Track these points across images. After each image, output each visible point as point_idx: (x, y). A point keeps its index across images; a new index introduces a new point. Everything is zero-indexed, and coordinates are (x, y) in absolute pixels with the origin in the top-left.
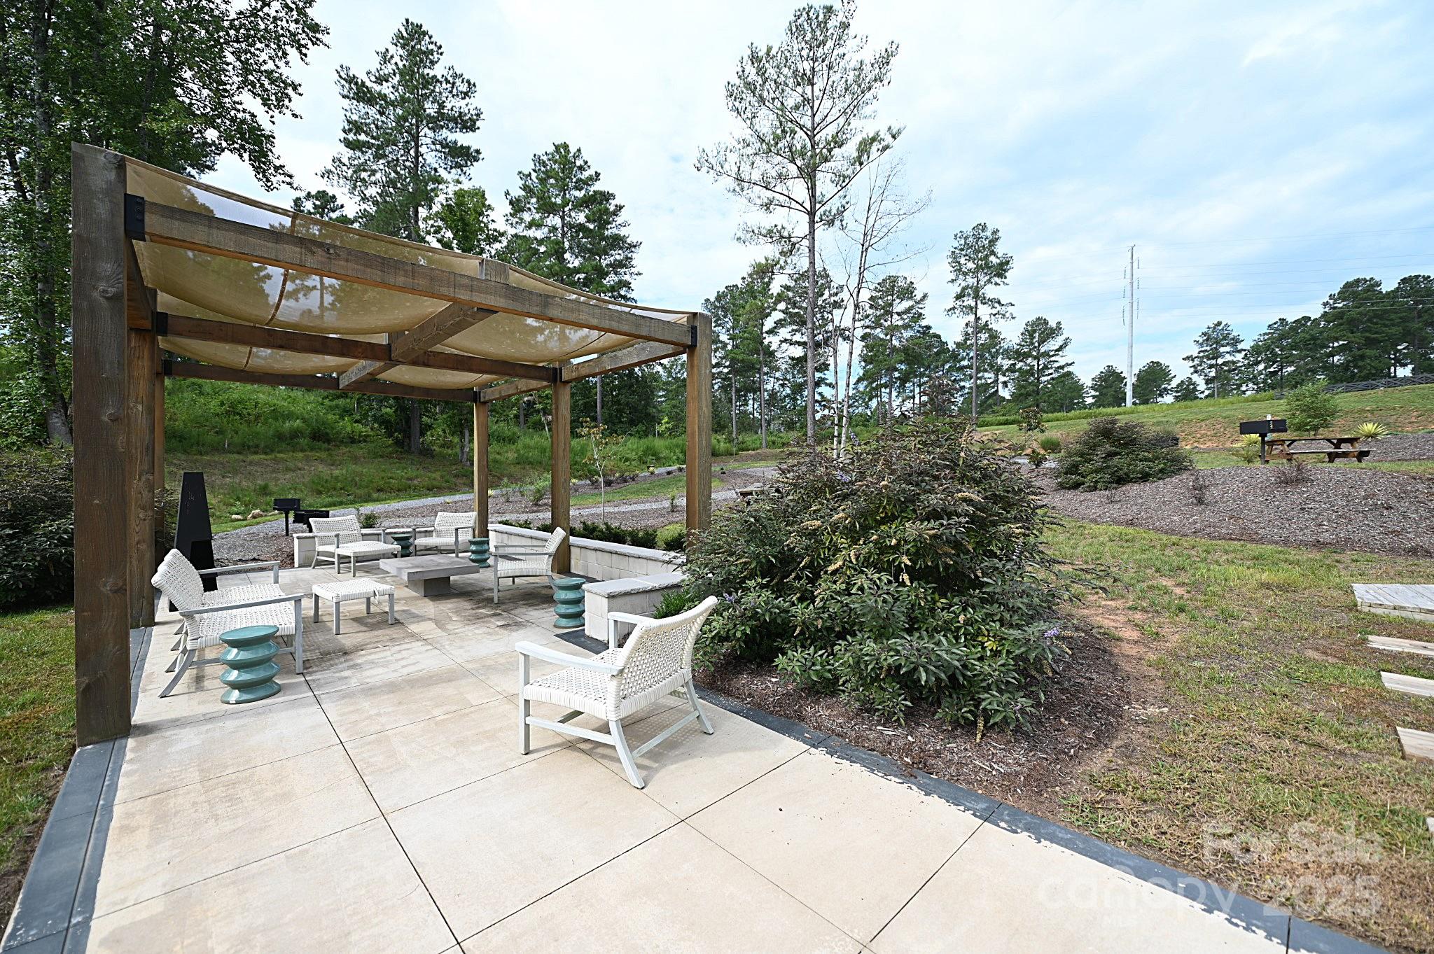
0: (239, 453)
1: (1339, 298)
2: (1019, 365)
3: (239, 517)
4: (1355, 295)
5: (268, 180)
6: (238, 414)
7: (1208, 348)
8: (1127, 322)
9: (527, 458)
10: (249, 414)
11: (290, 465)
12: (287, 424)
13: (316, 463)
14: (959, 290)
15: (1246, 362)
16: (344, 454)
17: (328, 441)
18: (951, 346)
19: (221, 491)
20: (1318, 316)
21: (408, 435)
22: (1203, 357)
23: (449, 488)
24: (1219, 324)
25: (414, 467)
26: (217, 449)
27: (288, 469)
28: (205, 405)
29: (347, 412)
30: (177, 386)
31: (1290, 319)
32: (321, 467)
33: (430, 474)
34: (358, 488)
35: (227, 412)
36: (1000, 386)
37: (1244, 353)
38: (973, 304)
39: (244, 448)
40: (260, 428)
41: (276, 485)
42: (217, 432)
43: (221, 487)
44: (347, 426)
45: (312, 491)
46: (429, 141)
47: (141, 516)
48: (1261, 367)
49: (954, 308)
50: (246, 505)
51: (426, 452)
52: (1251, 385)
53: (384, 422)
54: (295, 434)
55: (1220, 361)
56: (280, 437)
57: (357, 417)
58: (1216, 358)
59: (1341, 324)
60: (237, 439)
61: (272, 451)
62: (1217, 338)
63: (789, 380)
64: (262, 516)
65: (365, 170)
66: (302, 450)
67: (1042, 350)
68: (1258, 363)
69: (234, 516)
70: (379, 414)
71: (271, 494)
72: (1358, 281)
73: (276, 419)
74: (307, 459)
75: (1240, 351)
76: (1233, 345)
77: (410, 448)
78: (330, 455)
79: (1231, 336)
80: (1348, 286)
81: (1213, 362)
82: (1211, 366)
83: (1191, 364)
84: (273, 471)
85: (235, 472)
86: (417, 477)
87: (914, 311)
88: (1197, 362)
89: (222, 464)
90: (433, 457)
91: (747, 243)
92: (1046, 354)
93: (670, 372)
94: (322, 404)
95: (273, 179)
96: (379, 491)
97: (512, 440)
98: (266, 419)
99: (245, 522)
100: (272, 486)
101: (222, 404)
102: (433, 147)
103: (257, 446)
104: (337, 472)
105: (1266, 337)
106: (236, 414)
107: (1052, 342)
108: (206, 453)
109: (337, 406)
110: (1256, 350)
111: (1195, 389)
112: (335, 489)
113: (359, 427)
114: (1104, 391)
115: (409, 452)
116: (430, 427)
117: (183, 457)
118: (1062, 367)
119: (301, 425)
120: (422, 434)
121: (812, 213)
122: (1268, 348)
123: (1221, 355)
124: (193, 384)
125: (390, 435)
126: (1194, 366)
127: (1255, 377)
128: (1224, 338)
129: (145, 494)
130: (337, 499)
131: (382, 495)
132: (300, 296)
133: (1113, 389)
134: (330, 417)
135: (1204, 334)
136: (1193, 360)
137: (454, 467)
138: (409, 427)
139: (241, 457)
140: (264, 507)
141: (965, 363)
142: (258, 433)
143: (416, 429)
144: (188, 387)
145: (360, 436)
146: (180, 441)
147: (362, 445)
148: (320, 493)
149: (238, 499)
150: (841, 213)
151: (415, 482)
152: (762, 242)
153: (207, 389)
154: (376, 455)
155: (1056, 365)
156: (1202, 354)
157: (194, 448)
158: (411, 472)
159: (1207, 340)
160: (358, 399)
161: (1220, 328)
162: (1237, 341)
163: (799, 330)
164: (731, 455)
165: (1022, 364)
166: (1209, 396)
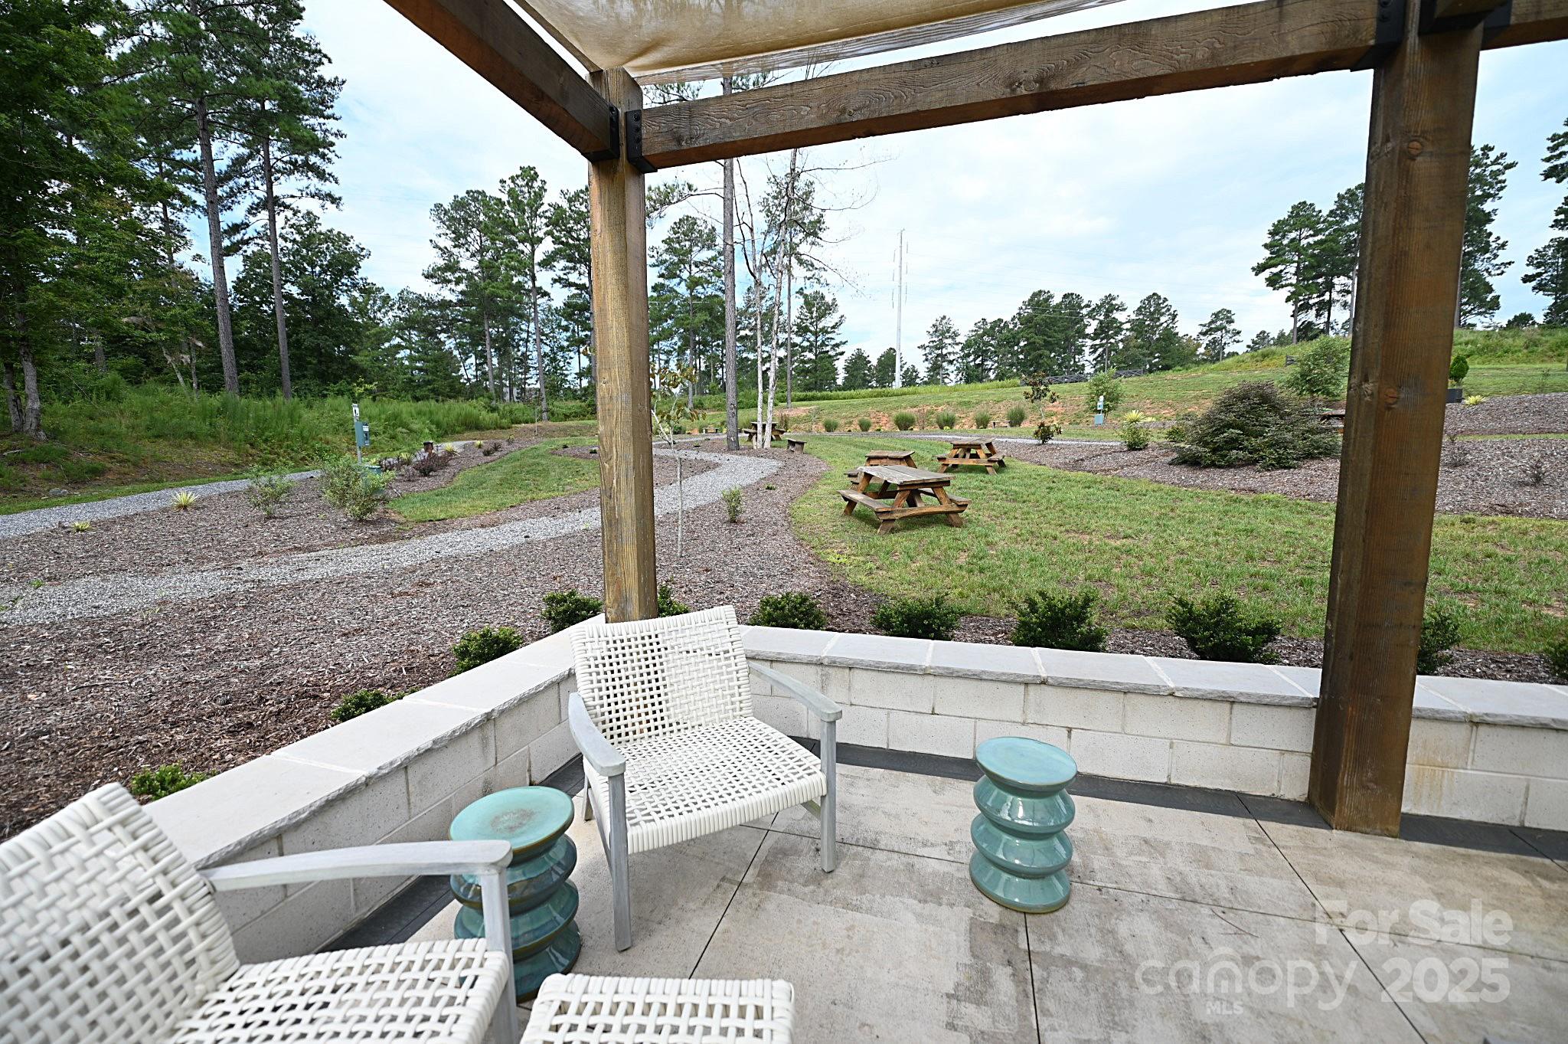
1: (1028, 305)
2: (797, 340)
4: (1038, 304)
7: (936, 339)
8: (896, 305)
15: (962, 354)
20: (1009, 319)
22: (932, 347)
24: (944, 317)
31: (989, 320)
37: (960, 346)
48: (972, 357)
55: (943, 351)
58: (942, 348)
59: (1029, 327)
62: (942, 332)
67: (820, 326)
68: (968, 355)
72: (1040, 292)
75: (957, 344)
76: (953, 338)
79: (952, 330)
80: (1034, 295)
81: (939, 352)
82: (935, 356)
83: (922, 352)
88: (926, 351)
92: (824, 331)
105: (974, 334)
107: (828, 318)
110: (968, 344)
111: (917, 377)
114: (853, 373)
118: (837, 345)
122: (975, 343)
123: (945, 346)
126: (923, 355)
127: (967, 367)
128: (948, 331)
135: (933, 326)
136: (924, 349)
155: (833, 342)
156: (931, 345)
159: (935, 332)
161: (945, 321)
162: (956, 335)
163: (574, 268)
164: (502, 428)
165: (801, 339)
166: (926, 383)
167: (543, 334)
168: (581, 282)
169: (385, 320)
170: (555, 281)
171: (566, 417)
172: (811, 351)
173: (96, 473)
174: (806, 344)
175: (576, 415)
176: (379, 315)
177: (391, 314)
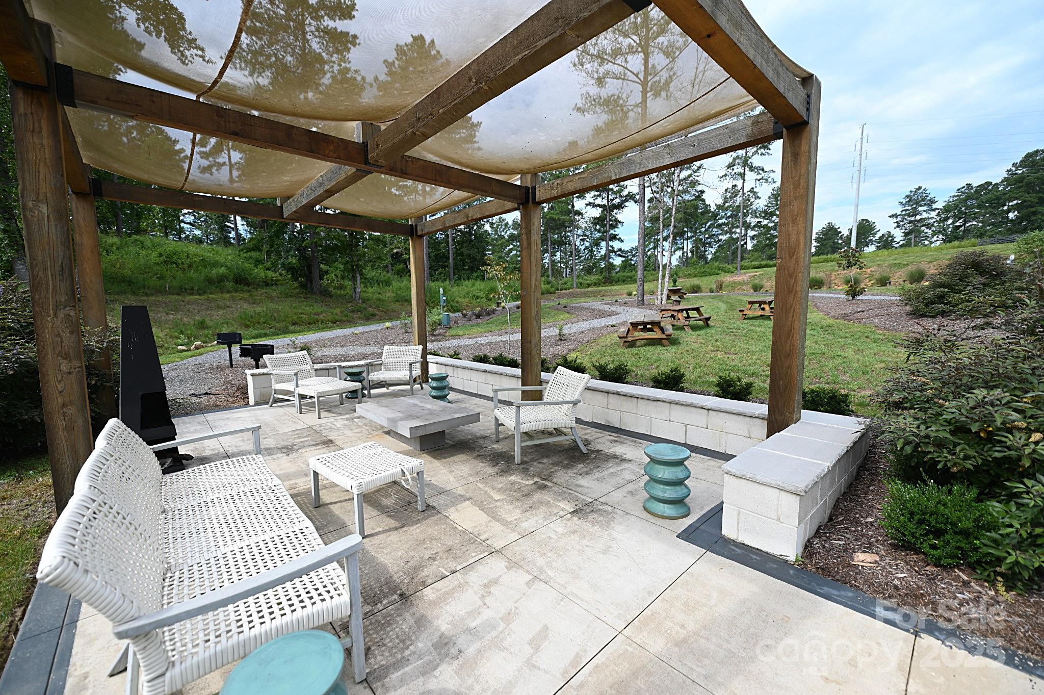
0: (178, 294)
1: (1021, 166)
2: (765, 222)
3: (184, 348)
4: (1034, 163)
5: (183, 55)
6: (174, 263)
7: (910, 208)
8: (855, 186)
9: (404, 297)
10: (183, 263)
11: (220, 303)
12: (214, 271)
13: (240, 302)
14: (731, 160)
15: (939, 218)
16: (262, 294)
17: (248, 284)
18: (713, 208)
19: (167, 326)
20: (999, 181)
21: (310, 279)
22: (905, 215)
23: (348, 321)
24: (920, 188)
25: (319, 305)
26: (160, 291)
27: (219, 307)
28: (147, 256)
29: (259, 261)
30: (124, 242)
31: (975, 184)
32: (245, 306)
33: (332, 310)
34: (278, 322)
35: (165, 262)
36: (749, 238)
37: (937, 211)
38: (742, 171)
39: (182, 290)
40: (192, 274)
41: (211, 320)
42: (158, 278)
43: (166, 322)
44: (260, 272)
45: (241, 325)
46: (313, 29)
47: (64, 368)
48: (950, 221)
49: (726, 175)
50: (189, 338)
51: (325, 293)
52: (940, 236)
53: (290, 269)
54: (221, 279)
55: (918, 217)
56: (210, 281)
57: (269, 265)
58: (916, 215)
59: (1020, 187)
60: (176, 283)
61: (205, 292)
62: (917, 200)
63: (587, 236)
64: (203, 347)
65: (262, 55)
66: (228, 292)
68: (947, 219)
69: (179, 347)
70: (286, 262)
71: (208, 328)
72: (1037, 151)
73: (205, 267)
74: (233, 298)
75: (934, 210)
76: (929, 205)
77: (312, 289)
78: (250, 295)
79: (928, 198)
80: (1029, 155)
81: (913, 219)
82: (910, 222)
83: (895, 220)
84: (207, 309)
85: (177, 310)
86: (322, 313)
87: (691, 178)
88: (899, 218)
89: (165, 303)
90: (331, 296)
91: (585, 113)
93: (496, 231)
94: (239, 256)
95: (187, 53)
96: (293, 324)
97: (388, 283)
98: (197, 267)
99: (190, 353)
100: (208, 322)
101: (161, 255)
102: (317, 33)
103: (192, 289)
104: (258, 309)
105: (955, 199)
106: (172, 263)
108: (152, 295)
109: (251, 257)
110: (947, 209)
111: (893, 241)
112: (259, 323)
113: (270, 274)
114: (825, 242)
115: (312, 292)
116: (326, 272)
117: (133, 298)
119: (225, 271)
120: (321, 279)
121: (644, 84)
122: (956, 206)
123: (919, 213)
124: (137, 240)
125: (296, 280)
126: (897, 222)
127: (944, 230)
128: (923, 200)
129: (67, 337)
130: (262, 332)
131: (297, 328)
132: (214, 170)
133: (831, 241)
134: (247, 265)
135: (907, 197)
136: (897, 217)
137: (350, 305)
138: (311, 273)
139: (180, 298)
140: (204, 339)
141: (723, 221)
142: (191, 278)
143: (316, 275)
144: (132, 243)
145: (272, 280)
146: (129, 285)
147: (274, 287)
148: (247, 326)
149: (182, 332)
150: (667, 83)
151: (321, 317)
152: (599, 111)
153: (148, 243)
154: (287, 296)
156: (904, 213)
157: (142, 290)
158: (317, 308)
159: (909, 201)
160: (268, 251)
161: (920, 191)
162: (932, 201)
163: (599, 195)
164: (550, 293)
165: (767, 221)
166: (902, 246)
167: (586, 235)
168: (602, 203)
169: (506, 236)
170: (587, 205)
171: (589, 286)
172: (775, 230)
173: (373, 315)
174: (771, 225)
175: (595, 284)
176: (503, 233)
177: (508, 232)
